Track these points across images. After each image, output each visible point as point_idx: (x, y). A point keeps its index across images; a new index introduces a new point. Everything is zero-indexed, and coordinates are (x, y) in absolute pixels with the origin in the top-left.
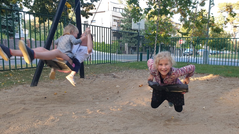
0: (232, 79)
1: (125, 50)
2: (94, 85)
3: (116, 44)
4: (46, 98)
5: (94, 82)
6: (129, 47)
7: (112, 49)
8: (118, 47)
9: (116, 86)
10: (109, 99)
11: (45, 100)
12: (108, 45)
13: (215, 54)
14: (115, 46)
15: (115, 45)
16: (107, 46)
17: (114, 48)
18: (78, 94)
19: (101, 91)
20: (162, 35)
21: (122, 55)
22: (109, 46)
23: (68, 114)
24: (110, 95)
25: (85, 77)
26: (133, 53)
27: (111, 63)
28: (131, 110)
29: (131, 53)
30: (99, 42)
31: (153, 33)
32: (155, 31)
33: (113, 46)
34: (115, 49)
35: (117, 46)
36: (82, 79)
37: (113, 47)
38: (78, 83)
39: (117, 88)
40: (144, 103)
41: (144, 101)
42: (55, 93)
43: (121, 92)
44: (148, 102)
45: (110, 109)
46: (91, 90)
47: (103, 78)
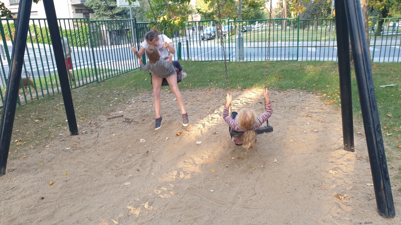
2: (104, 147)
3: (85, 28)
4: (43, 198)
7: (78, 40)
8: (90, 34)
9: (139, 140)
11: (45, 203)
12: (69, 33)
14: (83, 33)
15: (84, 31)
16: (66, 33)
17: (81, 36)
18: (87, 173)
19: (119, 156)
20: (176, 22)
22: (71, 33)
26: (118, 43)
31: (162, 19)
32: (165, 17)
33: (79, 33)
34: (83, 38)
35: (88, 33)
36: (75, 137)
37: (79, 36)
38: (74, 148)
39: (142, 144)
40: (197, 168)
41: (196, 165)
42: (51, 182)
43: (151, 150)
44: (202, 165)
45: (160, 197)
46: (103, 159)
47: (109, 127)
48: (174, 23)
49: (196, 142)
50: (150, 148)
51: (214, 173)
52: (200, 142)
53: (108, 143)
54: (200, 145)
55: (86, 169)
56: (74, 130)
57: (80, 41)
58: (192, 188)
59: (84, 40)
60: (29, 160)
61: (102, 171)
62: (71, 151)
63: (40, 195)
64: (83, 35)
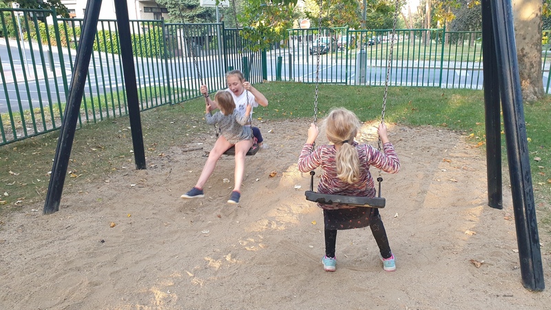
1: (180, 47)
2: (177, 186)
3: (156, 33)
4: (103, 241)
6: (188, 40)
8: (165, 42)
9: (222, 180)
11: (106, 246)
18: (155, 216)
20: (277, 29)
21: (173, 61)
25: (148, 165)
26: (198, 55)
28: (281, 242)
29: (195, 54)
31: (258, 24)
32: (263, 22)
33: (147, 38)
36: (142, 172)
38: (141, 185)
39: (226, 185)
40: (294, 218)
41: (293, 214)
42: (112, 224)
44: (300, 215)
45: (246, 249)
46: (176, 200)
47: (184, 162)
48: (273, 30)
49: (294, 186)
51: (315, 225)
52: (299, 187)
53: (183, 181)
54: (299, 190)
55: (155, 212)
56: (141, 163)
57: (148, 50)
58: (286, 241)
60: (86, 196)
61: (174, 215)
62: (137, 188)
63: (100, 238)
64: (152, 42)
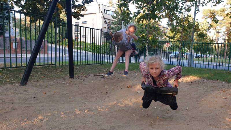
0: (214, 82)
1: (115, 51)
2: (84, 86)
4: (35, 97)
5: (84, 82)
8: (108, 48)
9: (105, 86)
10: (98, 99)
11: (34, 99)
13: (200, 57)
15: (105, 46)
16: (97, 47)
17: (104, 49)
18: (67, 94)
19: (90, 91)
20: (150, 38)
21: (112, 56)
22: (99, 47)
23: (57, 113)
24: (99, 95)
25: (74, 77)
27: (100, 63)
28: (118, 110)
30: (89, 42)
31: (142, 36)
32: (144, 35)
33: (103, 47)
34: (105, 50)
36: (71, 79)
37: (103, 48)
38: (67, 83)
39: (106, 88)
40: (131, 103)
41: (131, 102)
42: (45, 93)
43: (110, 92)
44: (134, 103)
45: (98, 109)
46: (80, 91)
49: (137, 91)
50: (109, 91)
51: (141, 108)
52: (139, 92)
53: (87, 84)
54: (139, 93)
56: (72, 75)
57: (103, 51)
58: (121, 110)
59: (104, 51)
60: (42, 83)
61: (76, 96)
62: (65, 84)
64: (105, 48)
